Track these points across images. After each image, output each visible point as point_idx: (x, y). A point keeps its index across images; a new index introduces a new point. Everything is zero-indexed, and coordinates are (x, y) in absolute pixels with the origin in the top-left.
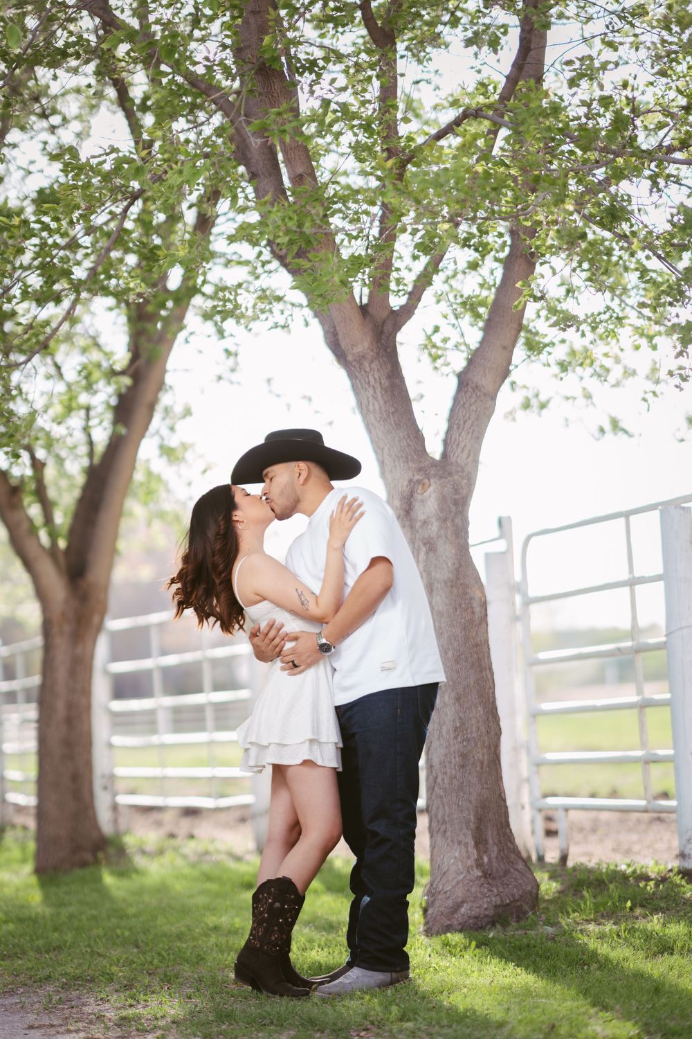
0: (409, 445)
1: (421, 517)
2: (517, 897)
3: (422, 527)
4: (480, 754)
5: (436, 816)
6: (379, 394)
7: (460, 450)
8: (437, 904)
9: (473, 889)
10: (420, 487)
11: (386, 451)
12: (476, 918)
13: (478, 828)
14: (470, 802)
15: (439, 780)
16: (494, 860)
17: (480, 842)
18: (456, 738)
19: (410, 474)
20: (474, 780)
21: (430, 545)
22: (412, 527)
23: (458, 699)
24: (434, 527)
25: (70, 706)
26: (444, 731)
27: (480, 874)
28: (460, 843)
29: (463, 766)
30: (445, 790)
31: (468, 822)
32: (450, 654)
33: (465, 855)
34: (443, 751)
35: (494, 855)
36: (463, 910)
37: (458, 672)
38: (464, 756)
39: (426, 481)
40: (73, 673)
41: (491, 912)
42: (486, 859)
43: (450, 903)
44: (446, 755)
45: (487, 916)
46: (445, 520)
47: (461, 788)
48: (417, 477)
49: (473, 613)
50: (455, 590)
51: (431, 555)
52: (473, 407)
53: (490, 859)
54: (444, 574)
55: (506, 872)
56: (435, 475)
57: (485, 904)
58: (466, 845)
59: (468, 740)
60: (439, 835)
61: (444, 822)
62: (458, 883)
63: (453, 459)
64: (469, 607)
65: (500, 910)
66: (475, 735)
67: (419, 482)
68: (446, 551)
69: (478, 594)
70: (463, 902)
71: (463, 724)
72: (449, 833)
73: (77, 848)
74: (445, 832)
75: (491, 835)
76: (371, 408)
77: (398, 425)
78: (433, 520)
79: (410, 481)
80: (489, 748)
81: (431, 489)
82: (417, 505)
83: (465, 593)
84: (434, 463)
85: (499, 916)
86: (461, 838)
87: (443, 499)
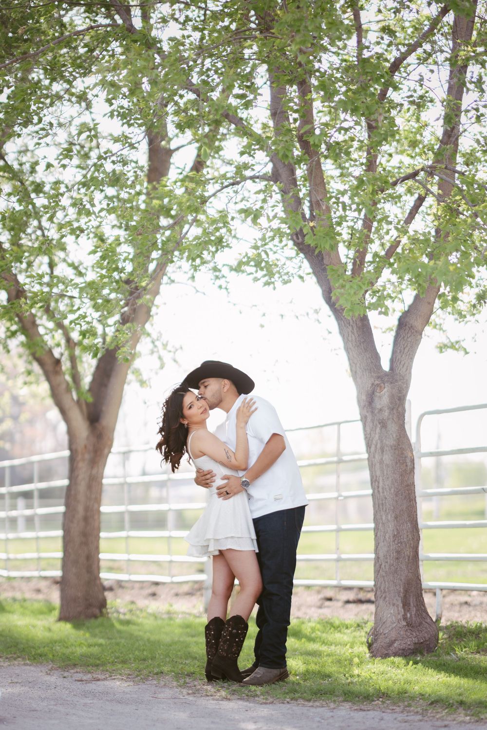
0: (372, 362)
1: (379, 407)
2: (427, 639)
3: (379, 412)
4: (408, 552)
5: (380, 588)
6: (355, 330)
7: (401, 366)
8: (379, 641)
9: (402, 633)
10: (379, 388)
11: (358, 365)
12: (403, 650)
13: (405, 596)
14: (401, 580)
15: (383, 566)
16: (413, 616)
17: (406, 605)
18: (394, 541)
19: (373, 380)
20: (404, 567)
21: (383, 424)
22: (372, 412)
23: (396, 518)
24: (386, 413)
25: (87, 509)
26: (387, 537)
27: (405, 624)
28: (394, 605)
29: (397, 559)
30: (386, 572)
31: (399, 592)
32: (392, 490)
33: (397, 612)
34: (386, 549)
35: (413, 613)
36: (395, 645)
37: (397, 502)
38: (398, 552)
39: (382, 385)
40: (89, 487)
41: (412, 647)
42: (409, 615)
43: (387, 640)
44: (388, 551)
45: (409, 649)
46: (393, 409)
47: (396, 571)
48: (377, 382)
49: (407, 466)
50: (397, 452)
51: (383, 430)
52: (409, 340)
53: (411, 615)
54: (390, 442)
55: (420, 624)
56: (387, 381)
57: (409, 642)
58: (397, 606)
59: (401, 543)
60: (382, 599)
61: (385, 592)
62: (392, 629)
63: (398, 372)
64: (404, 462)
65: (417, 646)
66: (405, 540)
67: (378, 385)
68: (393, 428)
69: (410, 454)
70: (395, 640)
71: (398, 533)
72: (387, 599)
73: (89, 606)
74: (385, 598)
75: (412, 601)
76: (350, 339)
77: (366, 350)
78: (386, 409)
79: (373, 384)
80: (413, 548)
81: (386, 390)
82: (376, 399)
83: (403, 454)
84: (386, 374)
85: (417, 649)
86: (395, 601)
87: (392, 397)
